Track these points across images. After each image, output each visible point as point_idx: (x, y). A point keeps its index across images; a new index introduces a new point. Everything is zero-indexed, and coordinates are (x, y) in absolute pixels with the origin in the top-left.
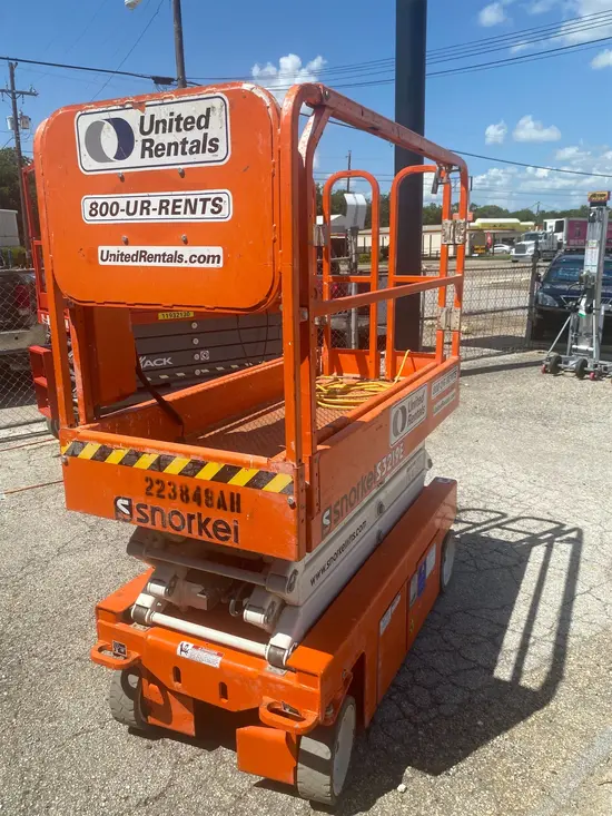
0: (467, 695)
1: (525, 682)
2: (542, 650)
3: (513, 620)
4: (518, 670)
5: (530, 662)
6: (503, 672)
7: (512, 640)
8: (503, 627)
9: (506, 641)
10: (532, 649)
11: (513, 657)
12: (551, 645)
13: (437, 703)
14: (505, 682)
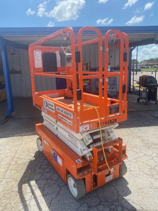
0: (36, 173)
1: (27, 185)
2: (28, 196)
3: (43, 200)
4: (30, 186)
5: (29, 190)
6: (33, 183)
7: (38, 193)
8: (44, 195)
9: (39, 191)
10: (31, 194)
11: (34, 188)
12: (26, 199)
13: (40, 168)
14: (31, 181)
